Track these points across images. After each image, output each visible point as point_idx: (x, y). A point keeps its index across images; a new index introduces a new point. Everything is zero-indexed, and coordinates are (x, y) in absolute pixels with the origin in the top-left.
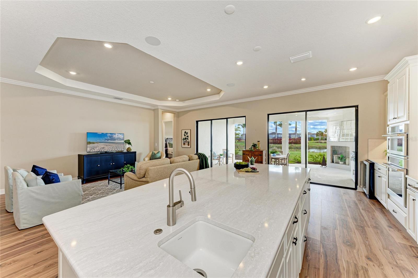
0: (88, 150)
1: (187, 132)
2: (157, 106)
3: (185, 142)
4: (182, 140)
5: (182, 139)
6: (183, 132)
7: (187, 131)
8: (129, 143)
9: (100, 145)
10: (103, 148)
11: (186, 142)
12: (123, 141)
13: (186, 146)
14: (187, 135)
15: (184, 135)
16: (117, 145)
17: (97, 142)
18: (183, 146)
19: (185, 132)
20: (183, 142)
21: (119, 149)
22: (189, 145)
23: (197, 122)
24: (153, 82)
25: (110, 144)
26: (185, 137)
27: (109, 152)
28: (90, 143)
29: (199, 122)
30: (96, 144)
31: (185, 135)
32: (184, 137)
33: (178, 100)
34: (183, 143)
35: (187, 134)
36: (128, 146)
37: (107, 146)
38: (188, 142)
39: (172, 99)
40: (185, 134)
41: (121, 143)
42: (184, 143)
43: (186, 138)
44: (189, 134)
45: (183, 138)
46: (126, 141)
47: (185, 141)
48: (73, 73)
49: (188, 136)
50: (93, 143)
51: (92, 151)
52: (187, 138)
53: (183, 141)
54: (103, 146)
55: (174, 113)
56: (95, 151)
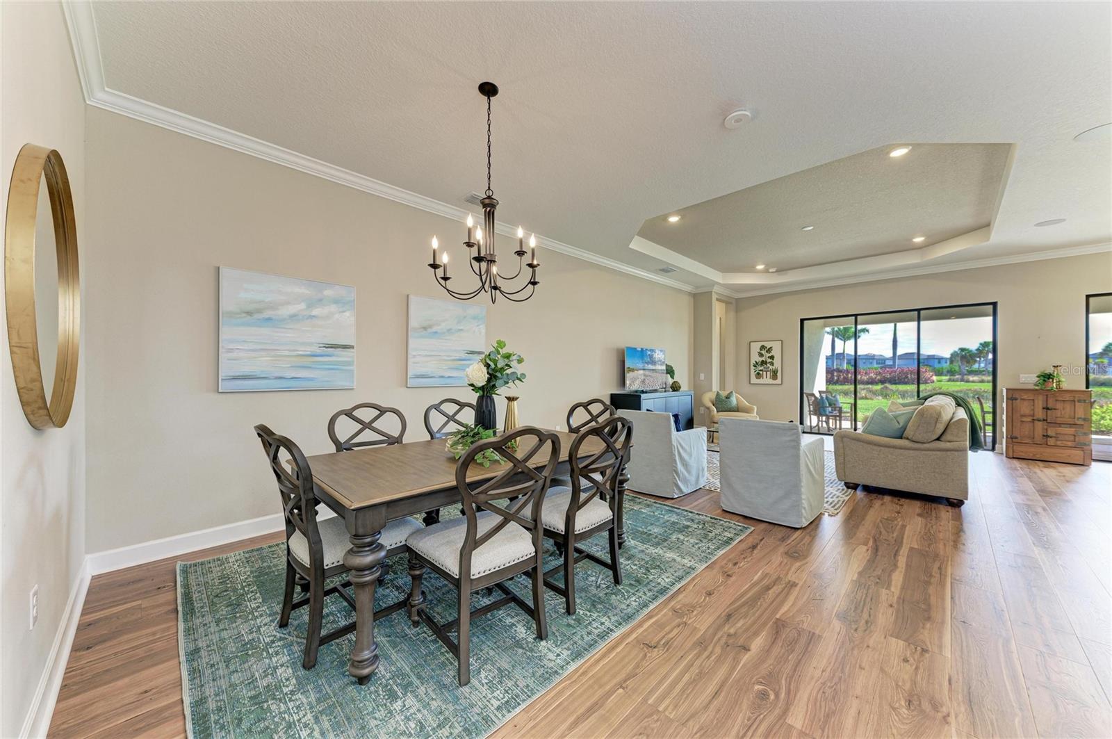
1: (771, 348)
3: (760, 370)
4: (752, 366)
6: (756, 348)
7: (768, 345)
11: (766, 371)
13: (767, 379)
14: (769, 355)
15: (757, 353)
18: (755, 380)
19: (763, 347)
20: (752, 371)
22: (775, 378)
23: (802, 321)
26: (763, 359)
29: (805, 322)
31: (761, 355)
32: (755, 358)
34: (753, 374)
35: (769, 350)
38: (774, 372)
40: (763, 352)
42: (758, 373)
43: (763, 363)
44: (775, 353)
45: (752, 362)
47: (761, 368)
49: (772, 357)
52: (769, 360)
53: (752, 368)
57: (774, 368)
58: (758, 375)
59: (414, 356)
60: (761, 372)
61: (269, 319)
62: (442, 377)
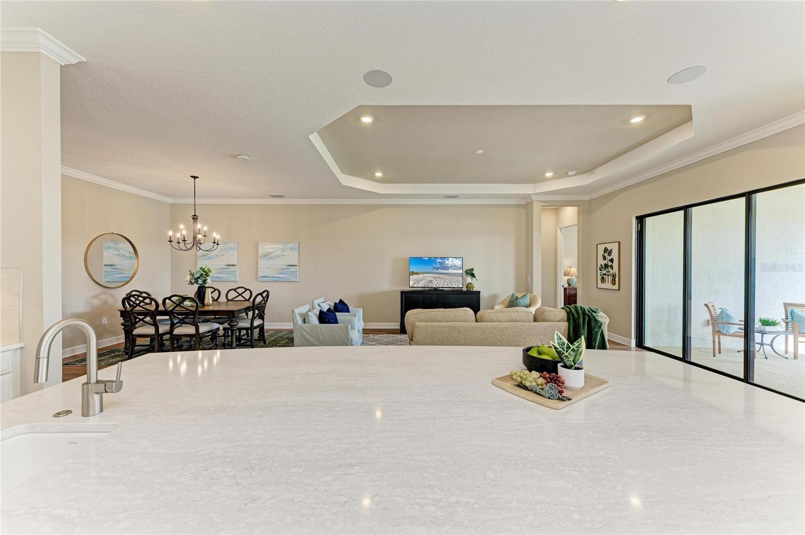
0: (411, 284)
1: (611, 250)
2: (529, 196)
3: (604, 274)
4: (599, 270)
5: (598, 268)
6: (602, 247)
7: (609, 247)
8: (473, 275)
9: (426, 277)
10: (431, 281)
11: (608, 275)
12: (461, 271)
13: (608, 285)
14: (610, 258)
15: (602, 256)
16: (450, 278)
17: (422, 272)
18: (600, 285)
19: (606, 250)
20: (599, 274)
21: (455, 285)
22: (614, 284)
24: (482, 151)
25: (440, 276)
26: (605, 262)
27: (440, 289)
28: (413, 273)
29: (646, 219)
30: (421, 275)
31: (604, 258)
32: (602, 262)
33: (574, 172)
34: (599, 278)
35: (610, 254)
36: (469, 279)
37: (436, 278)
38: (613, 276)
39: (555, 173)
40: (606, 255)
41: (456, 275)
42: (603, 277)
43: (606, 266)
44: (615, 255)
45: (599, 266)
46: (468, 271)
47: (605, 272)
48: (379, 174)
49: (612, 260)
50: (417, 274)
51: (415, 286)
52: (610, 264)
54: (430, 279)
55: (578, 206)
56: (420, 286)
57: (613, 271)
58: (603, 279)
59: (261, 268)
60: (604, 276)
61: (209, 257)
62: (274, 277)
